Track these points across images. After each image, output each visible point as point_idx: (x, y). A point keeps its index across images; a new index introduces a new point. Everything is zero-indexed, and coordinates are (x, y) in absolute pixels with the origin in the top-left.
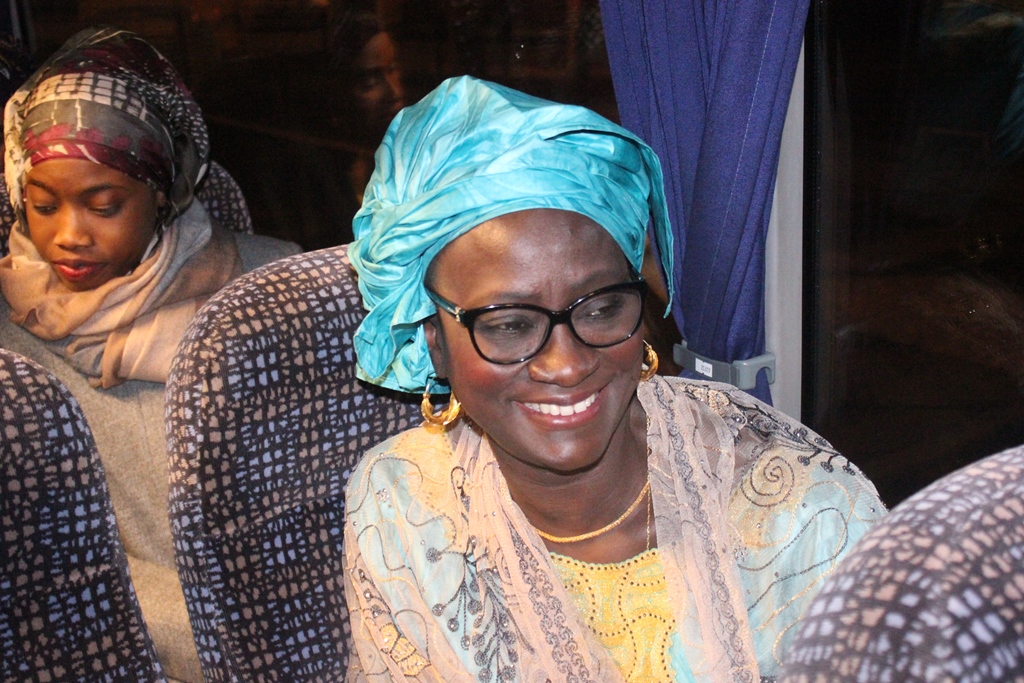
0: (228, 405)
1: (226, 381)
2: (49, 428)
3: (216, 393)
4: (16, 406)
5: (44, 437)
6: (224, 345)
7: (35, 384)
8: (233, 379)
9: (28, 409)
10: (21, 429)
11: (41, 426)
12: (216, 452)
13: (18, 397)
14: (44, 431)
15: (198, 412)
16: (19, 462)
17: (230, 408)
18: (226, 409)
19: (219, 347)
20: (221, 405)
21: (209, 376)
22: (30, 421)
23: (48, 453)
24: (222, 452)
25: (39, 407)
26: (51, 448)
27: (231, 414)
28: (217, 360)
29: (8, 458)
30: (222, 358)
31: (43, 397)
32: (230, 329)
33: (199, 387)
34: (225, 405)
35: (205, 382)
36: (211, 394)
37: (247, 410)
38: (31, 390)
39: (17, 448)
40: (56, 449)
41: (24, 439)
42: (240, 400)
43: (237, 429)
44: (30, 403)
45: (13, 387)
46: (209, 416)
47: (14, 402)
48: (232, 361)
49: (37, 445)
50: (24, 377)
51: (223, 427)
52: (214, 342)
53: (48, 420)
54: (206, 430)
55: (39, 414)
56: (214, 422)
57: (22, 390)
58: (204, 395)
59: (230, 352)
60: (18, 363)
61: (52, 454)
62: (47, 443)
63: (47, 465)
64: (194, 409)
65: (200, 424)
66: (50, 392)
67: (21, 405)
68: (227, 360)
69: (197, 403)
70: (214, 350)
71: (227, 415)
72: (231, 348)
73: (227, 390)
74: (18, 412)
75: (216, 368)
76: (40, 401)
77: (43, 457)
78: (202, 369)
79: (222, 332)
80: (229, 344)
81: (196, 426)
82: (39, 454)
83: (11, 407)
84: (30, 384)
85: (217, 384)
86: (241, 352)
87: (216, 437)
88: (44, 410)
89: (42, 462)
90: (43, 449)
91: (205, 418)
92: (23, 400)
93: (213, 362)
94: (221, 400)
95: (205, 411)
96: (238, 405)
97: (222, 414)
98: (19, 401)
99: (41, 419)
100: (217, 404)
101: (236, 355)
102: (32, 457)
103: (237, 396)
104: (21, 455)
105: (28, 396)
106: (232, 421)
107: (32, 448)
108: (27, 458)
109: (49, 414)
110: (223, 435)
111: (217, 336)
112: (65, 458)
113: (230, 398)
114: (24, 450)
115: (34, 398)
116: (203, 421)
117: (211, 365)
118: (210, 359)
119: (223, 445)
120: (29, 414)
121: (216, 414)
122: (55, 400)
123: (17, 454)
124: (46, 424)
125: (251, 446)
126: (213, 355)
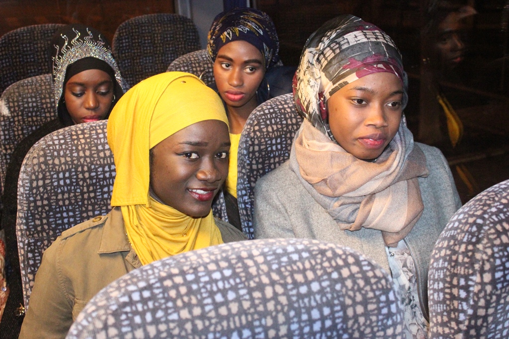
0: (493, 292)
1: (493, 276)
2: (383, 307)
3: (486, 284)
4: (363, 292)
5: (379, 313)
6: (493, 250)
7: (375, 276)
8: (498, 275)
9: (371, 295)
10: (366, 308)
11: (378, 306)
12: (479, 322)
13: (365, 286)
14: (379, 309)
15: (471, 294)
16: (362, 329)
17: (494, 294)
18: (491, 295)
19: (489, 251)
20: (488, 292)
21: (482, 271)
22: (372, 303)
23: (380, 323)
24: (483, 322)
25: (378, 293)
26: (382, 320)
27: (494, 298)
28: (488, 260)
29: (356, 326)
30: (492, 260)
31: (380, 286)
32: (495, 239)
33: (474, 278)
34: (491, 292)
35: (478, 275)
36: (483, 284)
37: (504, 295)
38: (373, 281)
39: (362, 320)
40: (385, 321)
41: (366, 314)
42: (501, 289)
43: (496, 307)
44: (373, 290)
45: (362, 278)
46: (479, 298)
47: (362, 289)
48: (498, 262)
49: (374, 318)
50: (367, 271)
51: (487, 306)
52: (485, 248)
53: (382, 302)
54: (475, 307)
55: (377, 297)
56: (482, 302)
57: (367, 281)
58: (477, 284)
59: (497, 255)
60: (363, 261)
61: (383, 324)
62: (381, 317)
63: (378, 331)
64: (468, 292)
65: (472, 302)
66: (383, 282)
67: (366, 291)
68: (495, 261)
69: (471, 289)
70: (486, 253)
71: (491, 298)
72: (497, 253)
73: (494, 282)
74: (364, 296)
75: (487, 266)
76: (378, 289)
77: (377, 326)
78: (477, 266)
79: (490, 240)
80: (496, 249)
81: (468, 304)
82: (375, 324)
83: (360, 293)
84: (372, 277)
85: (487, 277)
86: (503, 256)
87: (481, 312)
88: (380, 295)
89: (375, 329)
90: (378, 321)
91: (476, 299)
92: (368, 288)
93: (486, 262)
94: (489, 288)
95: (477, 294)
96: (499, 292)
97: (488, 298)
98: (365, 289)
99: (379, 302)
100: (486, 291)
101: (500, 258)
102: (370, 326)
103: (499, 286)
104: (364, 324)
105: (371, 285)
106: (493, 302)
107: (371, 320)
108: (366, 326)
109: (383, 298)
110: (487, 311)
111: (487, 243)
112: (389, 327)
113: (495, 288)
114: (366, 321)
115: (374, 287)
116: (474, 301)
117: (483, 264)
118: (483, 261)
119: (485, 318)
120: (372, 298)
121: (485, 297)
122: (387, 288)
123: (361, 324)
124: (381, 305)
125: (500, 318)
126: (485, 257)
